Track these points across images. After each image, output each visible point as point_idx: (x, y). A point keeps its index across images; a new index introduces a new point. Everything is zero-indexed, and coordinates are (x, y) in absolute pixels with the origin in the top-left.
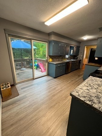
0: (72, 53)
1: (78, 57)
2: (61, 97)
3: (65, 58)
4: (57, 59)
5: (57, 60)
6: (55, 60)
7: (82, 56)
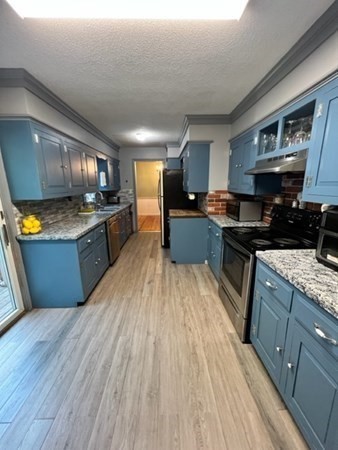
0: (103, 183)
1: (119, 194)
2: (180, 370)
3: (85, 204)
4: (56, 212)
5: (60, 217)
6: (49, 219)
7: (131, 191)
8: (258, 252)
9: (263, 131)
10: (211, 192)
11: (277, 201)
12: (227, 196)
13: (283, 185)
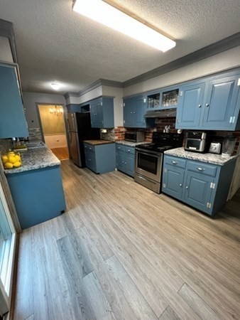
8: (165, 152)
9: (149, 97)
10: (116, 128)
11: (155, 130)
12: (123, 130)
13: (156, 122)
